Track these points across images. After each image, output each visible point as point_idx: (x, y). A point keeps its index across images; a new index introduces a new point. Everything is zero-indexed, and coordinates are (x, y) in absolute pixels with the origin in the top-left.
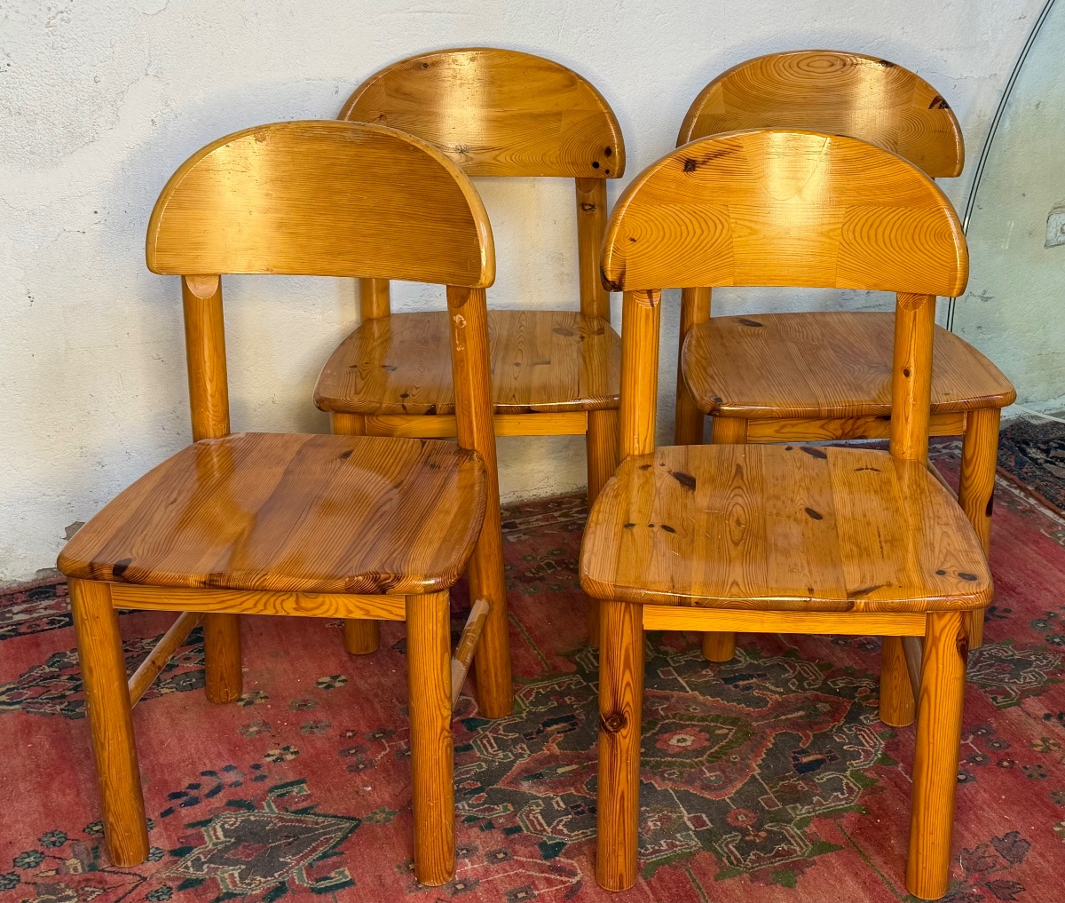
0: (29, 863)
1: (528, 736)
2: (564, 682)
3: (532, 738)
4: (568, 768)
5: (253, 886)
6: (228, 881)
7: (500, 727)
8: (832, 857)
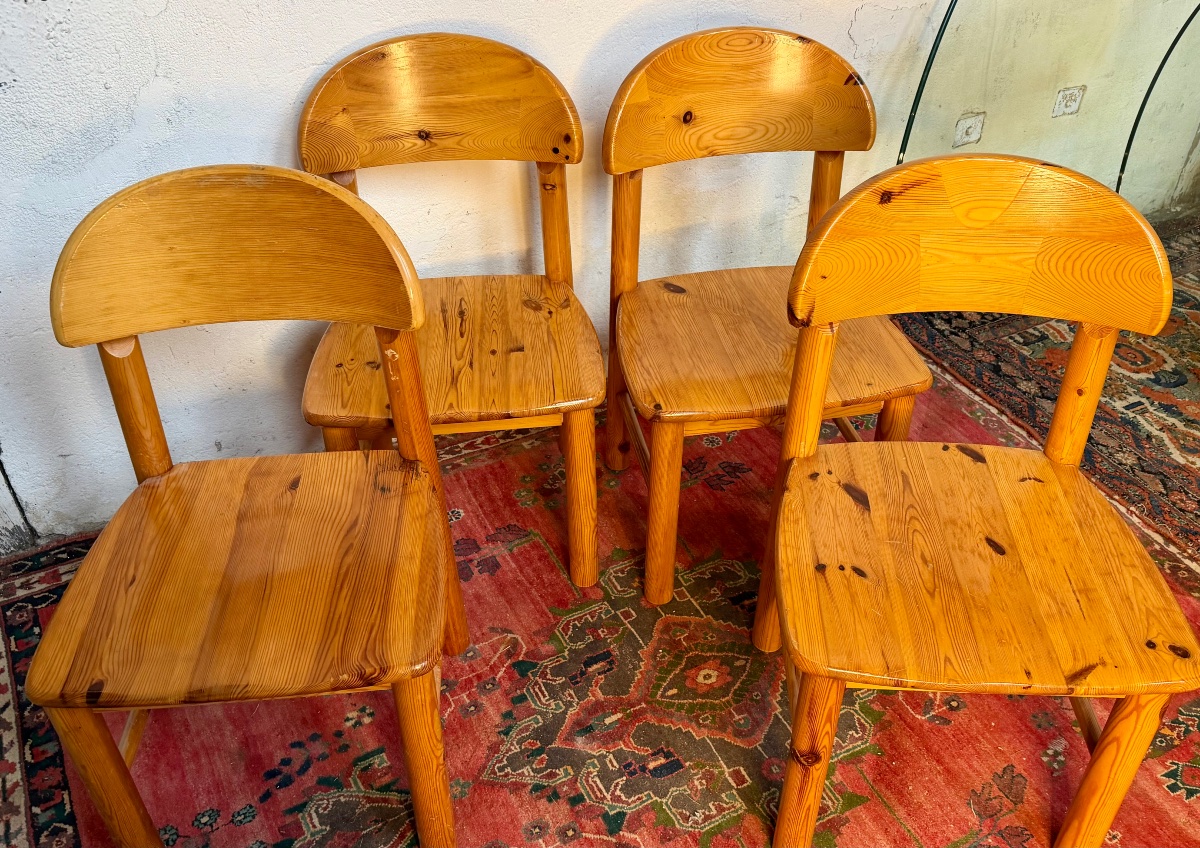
1: (573, 680)
2: (595, 611)
3: (577, 683)
4: (614, 718)
7: (548, 671)
8: (860, 811)
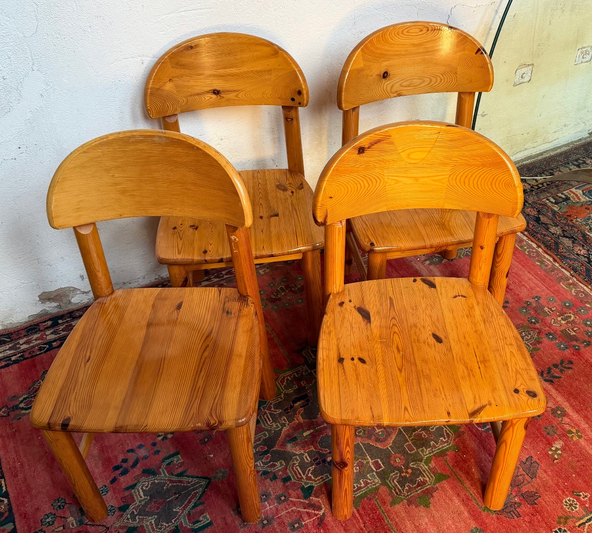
0: (49, 522)
2: (299, 371)
3: (288, 412)
4: (308, 433)
5: (162, 529)
6: (150, 527)
7: (272, 406)
8: (445, 484)
